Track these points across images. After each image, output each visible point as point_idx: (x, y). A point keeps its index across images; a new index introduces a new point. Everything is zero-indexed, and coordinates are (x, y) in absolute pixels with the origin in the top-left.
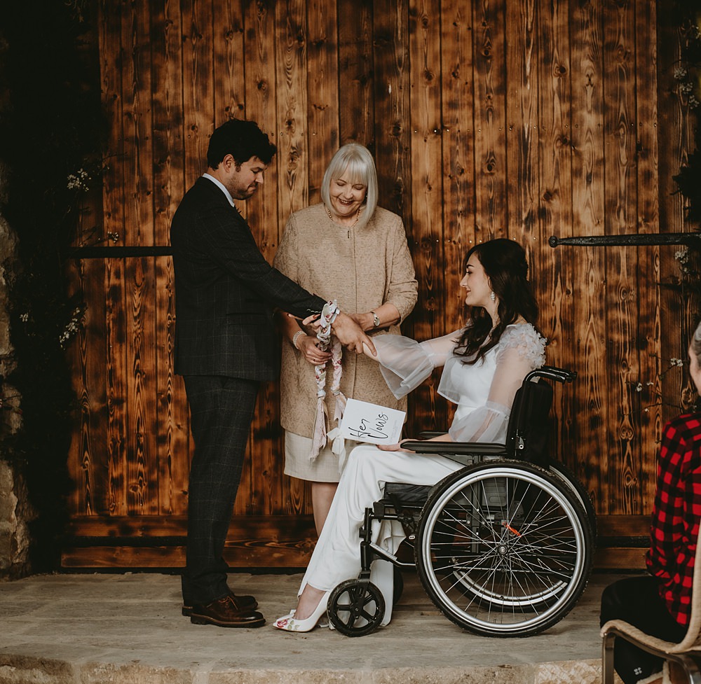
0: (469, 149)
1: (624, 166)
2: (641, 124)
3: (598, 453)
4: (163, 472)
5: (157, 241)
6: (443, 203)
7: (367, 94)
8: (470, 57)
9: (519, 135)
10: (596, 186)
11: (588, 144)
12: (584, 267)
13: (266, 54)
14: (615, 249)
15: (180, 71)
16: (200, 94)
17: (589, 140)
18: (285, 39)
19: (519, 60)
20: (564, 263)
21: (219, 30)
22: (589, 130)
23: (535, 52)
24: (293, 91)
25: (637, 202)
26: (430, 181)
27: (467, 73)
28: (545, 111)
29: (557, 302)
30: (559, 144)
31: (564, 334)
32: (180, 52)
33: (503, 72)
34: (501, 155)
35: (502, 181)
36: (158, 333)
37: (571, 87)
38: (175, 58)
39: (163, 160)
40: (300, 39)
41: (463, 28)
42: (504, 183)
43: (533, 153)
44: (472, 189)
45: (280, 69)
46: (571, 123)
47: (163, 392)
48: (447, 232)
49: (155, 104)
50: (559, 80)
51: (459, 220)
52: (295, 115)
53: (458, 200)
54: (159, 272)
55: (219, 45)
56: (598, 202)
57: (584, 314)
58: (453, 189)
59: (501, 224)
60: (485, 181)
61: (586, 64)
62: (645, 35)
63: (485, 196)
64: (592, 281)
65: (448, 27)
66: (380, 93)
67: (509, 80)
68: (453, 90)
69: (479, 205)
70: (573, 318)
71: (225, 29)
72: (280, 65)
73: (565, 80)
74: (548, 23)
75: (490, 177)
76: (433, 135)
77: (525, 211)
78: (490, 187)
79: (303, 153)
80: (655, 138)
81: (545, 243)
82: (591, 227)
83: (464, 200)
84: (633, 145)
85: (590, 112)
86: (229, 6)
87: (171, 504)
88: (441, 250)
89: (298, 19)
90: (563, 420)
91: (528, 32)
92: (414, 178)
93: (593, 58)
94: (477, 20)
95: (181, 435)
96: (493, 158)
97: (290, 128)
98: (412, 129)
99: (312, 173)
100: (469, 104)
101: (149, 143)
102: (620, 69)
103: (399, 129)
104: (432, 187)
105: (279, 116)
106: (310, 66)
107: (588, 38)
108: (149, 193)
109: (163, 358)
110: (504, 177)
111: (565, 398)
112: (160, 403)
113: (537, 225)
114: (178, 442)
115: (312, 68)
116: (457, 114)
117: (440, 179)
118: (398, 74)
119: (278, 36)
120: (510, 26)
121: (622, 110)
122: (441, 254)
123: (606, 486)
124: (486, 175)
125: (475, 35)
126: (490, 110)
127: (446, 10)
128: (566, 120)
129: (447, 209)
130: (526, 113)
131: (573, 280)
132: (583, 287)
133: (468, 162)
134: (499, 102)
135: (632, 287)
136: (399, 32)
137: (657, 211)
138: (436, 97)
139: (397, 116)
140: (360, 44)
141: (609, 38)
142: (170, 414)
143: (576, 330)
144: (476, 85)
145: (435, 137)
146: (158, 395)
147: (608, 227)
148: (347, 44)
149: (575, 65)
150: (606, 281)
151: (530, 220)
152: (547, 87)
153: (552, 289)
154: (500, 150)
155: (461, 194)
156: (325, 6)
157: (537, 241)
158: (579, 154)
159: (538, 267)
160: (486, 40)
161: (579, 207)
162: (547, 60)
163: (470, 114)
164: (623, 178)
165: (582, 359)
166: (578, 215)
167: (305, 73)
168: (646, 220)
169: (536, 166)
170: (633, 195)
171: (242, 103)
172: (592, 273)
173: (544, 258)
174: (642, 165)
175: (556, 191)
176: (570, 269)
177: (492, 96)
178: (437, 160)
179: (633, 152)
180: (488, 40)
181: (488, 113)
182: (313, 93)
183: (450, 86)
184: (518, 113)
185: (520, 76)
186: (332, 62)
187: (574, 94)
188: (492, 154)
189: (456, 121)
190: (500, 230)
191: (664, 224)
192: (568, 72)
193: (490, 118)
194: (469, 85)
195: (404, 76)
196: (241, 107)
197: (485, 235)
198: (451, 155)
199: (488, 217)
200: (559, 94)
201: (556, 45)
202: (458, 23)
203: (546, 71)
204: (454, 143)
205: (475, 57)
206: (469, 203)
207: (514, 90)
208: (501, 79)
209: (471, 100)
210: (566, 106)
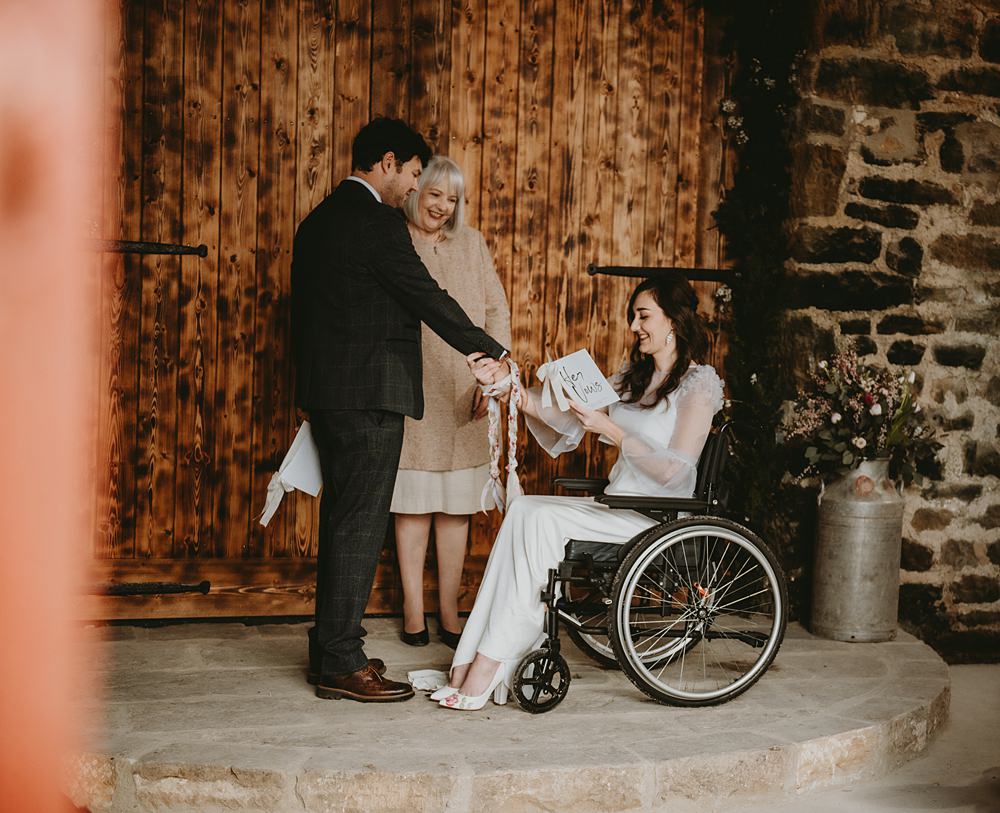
0: (510, 163)
1: (664, 195)
2: (683, 154)
4: (142, 509)
5: (144, 236)
6: (480, 219)
7: (403, 90)
8: (517, 62)
9: (563, 153)
10: (637, 214)
11: (631, 170)
12: (621, 298)
13: (287, 30)
15: (181, 34)
16: (205, 66)
17: (632, 166)
18: (311, 15)
19: (566, 72)
20: (601, 293)
22: (633, 155)
23: (583, 65)
24: (317, 76)
25: (675, 235)
27: (512, 80)
28: (590, 129)
29: (593, 333)
30: (603, 166)
32: (181, 12)
33: (550, 82)
34: (544, 173)
35: (543, 201)
36: (142, 346)
37: (617, 108)
38: (175, 19)
39: (156, 140)
40: (328, 18)
41: (510, 29)
42: (546, 203)
43: (576, 173)
44: (511, 207)
45: (303, 49)
46: (616, 145)
47: (146, 414)
49: (147, 71)
50: (606, 99)
51: (496, 238)
52: (318, 104)
53: (496, 218)
54: (146, 273)
55: (230, 10)
56: (639, 231)
57: (618, 347)
58: (492, 204)
59: (541, 247)
60: (526, 200)
61: (633, 84)
62: (692, 61)
63: (524, 216)
65: (493, 26)
66: (417, 89)
67: (555, 91)
68: (497, 96)
69: (518, 225)
70: (607, 351)
72: (303, 43)
73: (611, 100)
74: (599, 36)
75: (531, 196)
76: (473, 144)
77: (565, 235)
78: (530, 205)
79: (327, 149)
80: (695, 170)
81: (583, 270)
82: (629, 258)
83: (502, 218)
84: (675, 175)
85: (635, 136)
87: (150, 546)
90: (591, 456)
91: (578, 43)
93: (640, 80)
94: (525, 22)
95: (167, 466)
96: (534, 175)
97: (312, 118)
98: (450, 134)
99: (336, 172)
100: (512, 113)
102: (666, 94)
103: (436, 133)
104: (470, 201)
105: (301, 102)
106: (338, 50)
107: (636, 58)
108: (137, 178)
109: (147, 375)
110: (545, 197)
112: (141, 428)
113: (577, 251)
114: (162, 473)
115: (341, 53)
116: (499, 123)
117: (478, 193)
118: (438, 72)
119: (302, 9)
120: (559, 35)
121: (666, 138)
124: (527, 192)
125: (523, 39)
126: (534, 122)
127: (492, 7)
128: (611, 143)
129: (485, 224)
130: (572, 129)
131: (609, 311)
132: (619, 319)
133: (509, 177)
134: (544, 114)
136: (441, 24)
137: (693, 246)
138: (478, 101)
139: (434, 118)
140: (398, 32)
141: (657, 61)
142: (153, 441)
143: (609, 363)
144: (521, 93)
145: (475, 146)
146: (140, 418)
147: (646, 259)
148: (383, 30)
149: (622, 83)
151: (570, 245)
152: (593, 104)
153: (587, 320)
154: (542, 167)
155: (499, 211)
157: (576, 267)
158: (621, 179)
159: (575, 295)
160: (533, 46)
161: (618, 236)
162: (596, 75)
163: (513, 125)
164: (663, 208)
166: (618, 244)
167: (332, 56)
168: (682, 254)
169: (579, 188)
170: (672, 227)
171: (257, 82)
173: (581, 286)
174: (683, 197)
175: (597, 217)
176: (607, 300)
177: (537, 107)
178: (476, 172)
179: (675, 182)
180: (536, 46)
181: (533, 126)
182: (342, 81)
183: (493, 91)
184: (563, 128)
185: (567, 90)
186: (364, 49)
187: (620, 116)
188: (534, 170)
189: (498, 131)
190: (539, 253)
191: (699, 260)
192: (615, 91)
193: (534, 132)
194: (513, 93)
195: (445, 74)
196: (255, 87)
197: (523, 258)
198: (491, 167)
199: (526, 239)
200: (605, 113)
201: (605, 61)
202: (504, 23)
203: (594, 88)
204: (495, 155)
205: (522, 64)
206: (507, 221)
207: (560, 104)
208: (548, 91)
209: (515, 108)
210: (611, 128)
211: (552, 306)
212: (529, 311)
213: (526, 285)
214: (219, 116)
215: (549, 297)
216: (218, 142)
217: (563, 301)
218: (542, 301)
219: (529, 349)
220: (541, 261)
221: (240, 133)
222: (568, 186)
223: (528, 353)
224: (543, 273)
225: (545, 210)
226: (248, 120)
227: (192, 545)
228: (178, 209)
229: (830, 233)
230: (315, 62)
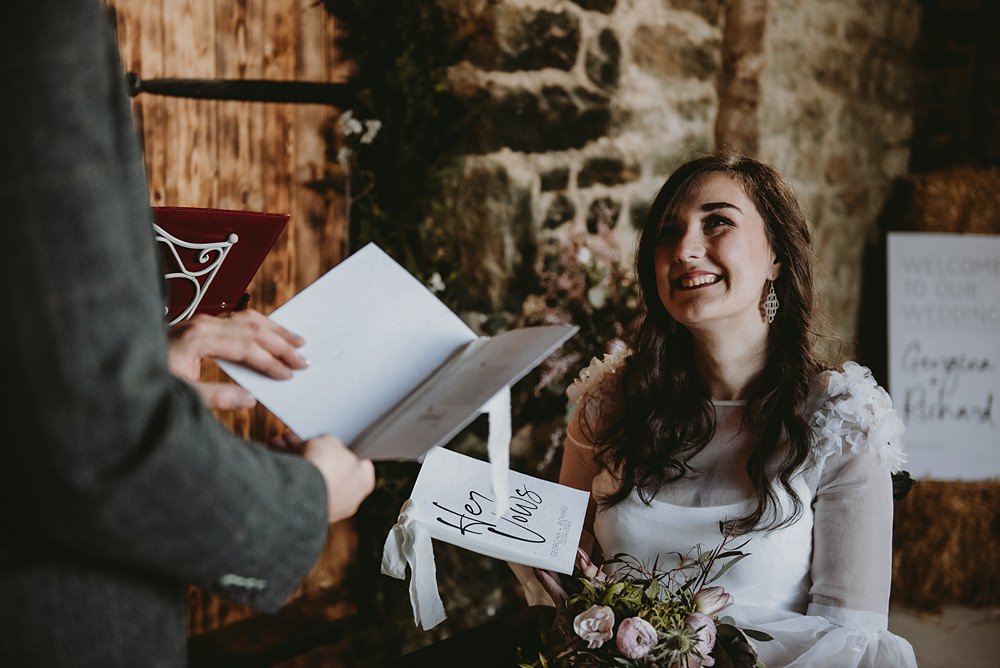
12: (183, 142)
14: (232, 108)
25: (263, 15)
56: (207, 5)
64: (196, 172)
82: (193, 59)
131: (164, 170)
135: (257, 184)
137: (290, 37)
147: (220, 63)
150: (217, 174)
166: (172, 31)
168: (276, 53)
172: (196, 157)
176: (160, 146)
191: (300, 66)
229: (530, 18)
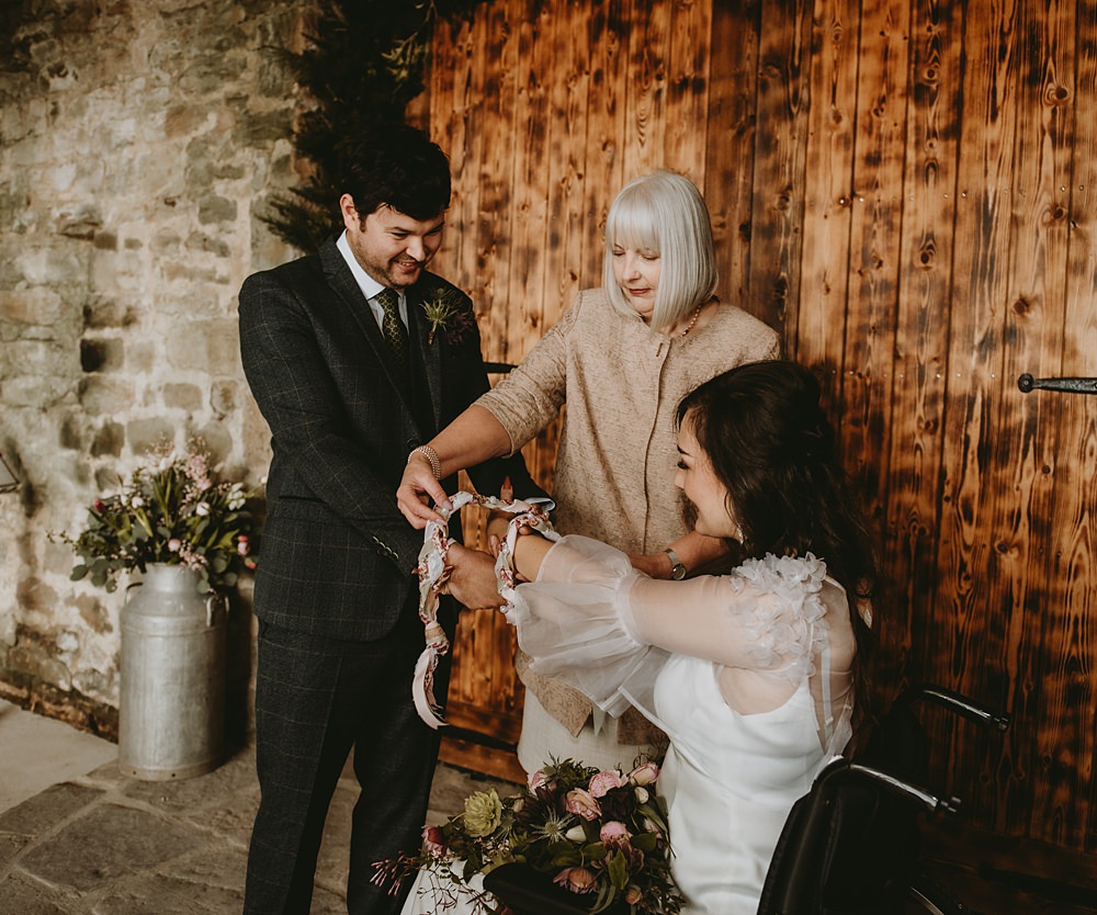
0: (893, 229)
3: (1076, 747)
6: (846, 312)
7: (744, 150)
8: (904, 84)
9: (978, 206)
12: (1079, 429)
13: (614, 103)
15: (513, 133)
16: (534, 162)
18: (640, 81)
19: (985, 81)
20: (1043, 421)
21: (561, 75)
23: (1013, 67)
24: (644, 152)
26: (829, 280)
27: (899, 109)
28: (1026, 165)
29: (1026, 484)
30: (1048, 217)
31: (1034, 540)
33: (957, 103)
34: (945, 237)
35: (943, 282)
37: (1074, 122)
38: (509, 118)
39: (488, 251)
40: (659, 78)
41: (897, 41)
42: (948, 283)
43: (1001, 233)
44: (893, 292)
45: (631, 121)
46: (1071, 182)
48: (849, 359)
49: (484, 176)
50: (1054, 111)
51: (870, 340)
53: (870, 312)
55: (558, 95)
57: (1072, 510)
58: (864, 291)
59: (938, 350)
60: (916, 280)
63: (914, 305)
64: (1091, 454)
65: (870, 40)
66: (763, 146)
67: (966, 115)
68: (874, 136)
69: (903, 318)
70: (1051, 514)
71: (568, 73)
72: (631, 116)
73: (1065, 112)
74: (1040, 16)
75: (924, 273)
76: (838, 208)
77: (980, 329)
78: (923, 289)
81: (1011, 383)
83: (879, 309)
86: (575, 41)
88: (838, 386)
89: (659, 50)
90: (1017, 680)
91: (1003, 35)
92: (805, 274)
94: (919, 23)
96: (931, 242)
98: (807, 200)
100: (897, 157)
101: (474, 228)
103: (787, 200)
104: (832, 288)
106: (669, 115)
110: (947, 274)
111: (1025, 646)
113: (1000, 354)
115: (673, 117)
116: (878, 173)
117: (844, 276)
118: (791, 116)
120: (972, 29)
122: (838, 392)
123: (1085, 805)
124: (918, 270)
125: (914, 47)
126: (932, 165)
127: (868, 14)
128: (1063, 179)
129: (853, 322)
130: (993, 167)
132: (1074, 464)
133: (890, 249)
134: (946, 151)
136: (797, 53)
138: (847, 148)
139: (786, 180)
140: (739, 78)
143: (1055, 535)
144: (911, 126)
145: (841, 211)
148: (721, 77)
149: (1084, 83)
151: (987, 344)
152: (1031, 123)
153: (1017, 462)
154: (942, 230)
155: (876, 300)
156: (695, 28)
157: (998, 380)
158: (1081, 236)
159: (996, 423)
160: (931, 53)
161: (1076, 328)
162: (1036, 78)
163: (898, 172)
165: (1062, 585)
166: (1074, 341)
167: (663, 123)
169: (1006, 256)
171: (581, 171)
172: (1092, 441)
175: (1036, 299)
176: (1053, 431)
177: (935, 142)
178: (842, 249)
180: (935, 53)
181: (929, 169)
182: (672, 153)
183: (869, 129)
184: (978, 169)
185: (987, 110)
186: (700, 108)
187: (1079, 134)
188: (930, 236)
189: (873, 185)
190: (935, 359)
192: (1071, 94)
193: (931, 178)
194: (899, 128)
195: (800, 120)
196: (580, 177)
197: (911, 367)
198: (864, 239)
199: (916, 338)
200: (1053, 134)
201: (1052, 52)
202: (887, 34)
203: (1032, 97)
204: (869, 220)
205: (913, 84)
206: (887, 313)
207: (973, 131)
208: (952, 117)
209: (902, 151)
210: (1063, 156)
211: (954, 440)
212: (918, 447)
213: (913, 407)
214: (544, 216)
215: (950, 427)
216: (542, 246)
217: (974, 432)
218: (939, 431)
219: (916, 503)
220: (938, 370)
221: (563, 231)
222: (985, 256)
223: (915, 509)
224: (941, 389)
225: (947, 290)
226: (572, 216)
227: (508, 699)
228: (504, 323)
230: (642, 134)
